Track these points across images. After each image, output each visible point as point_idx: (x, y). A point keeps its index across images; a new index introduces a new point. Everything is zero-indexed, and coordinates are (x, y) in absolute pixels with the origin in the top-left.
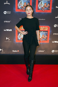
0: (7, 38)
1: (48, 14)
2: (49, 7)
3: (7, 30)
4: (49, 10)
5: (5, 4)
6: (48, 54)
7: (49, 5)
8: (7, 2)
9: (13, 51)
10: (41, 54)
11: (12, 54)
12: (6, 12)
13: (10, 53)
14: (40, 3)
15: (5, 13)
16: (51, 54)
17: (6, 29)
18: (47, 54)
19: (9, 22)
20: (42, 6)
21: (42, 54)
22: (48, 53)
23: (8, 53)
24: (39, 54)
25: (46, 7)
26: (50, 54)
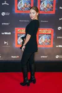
0: (5, 43)
1: (51, 16)
2: (52, 8)
3: (6, 33)
4: (52, 11)
5: (3, 4)
6: (52, 60)
7: (52, 5)
8: (5, 2)
9: (12, 57)
10: (43, 60)
11: (10, 60)
13: (9, 60)
14: (42, 3)
15: (3, 14)
16: (55, 60)
17: (4, 32)
18: (50, 60)
19: (8, 24)
20: (45, 7)
21: (45, 60)
23: (7, 60)
25: (48, 8)
26: (53, 60)
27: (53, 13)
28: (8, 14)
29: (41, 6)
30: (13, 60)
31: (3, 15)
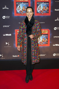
1: (48, 17)
2: (48, 10)
4: (48, 13)
5: (3, 8)
9: (13, 56)
13: (10, 59)
14: (39, 6)
19: (8, 26)
22: (49, 57)
25: (44, 11)
27: (49, 14)
29: (37, 9)
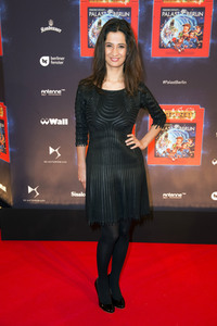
0: (51, 150)
1: (198, 64)
2: (200, 38)
3: (53, 121)
4: (200, 47)
5: (43, 30)
6: (197, 206)
7: (199, 30)
8: (51, 23)
9: (73, 194)
10: (171, 205)
11: (67, 203)
12: (46, 58)
13: (63, 203)
14: (168, 24)
15: (45, 61)
16: (208, 206)
18: (193, 205)
19: (59, 92)
20: (176, 35)
21: (176, 205)
22: (196, 202)
23: (57, 203)
24: (166, 205)
25: (187, 39)
26: (203, 206)
27: (204, 53)
28: (60, 61)
29: (162, 34)
30: (77, 203)
31: (44, 65)
